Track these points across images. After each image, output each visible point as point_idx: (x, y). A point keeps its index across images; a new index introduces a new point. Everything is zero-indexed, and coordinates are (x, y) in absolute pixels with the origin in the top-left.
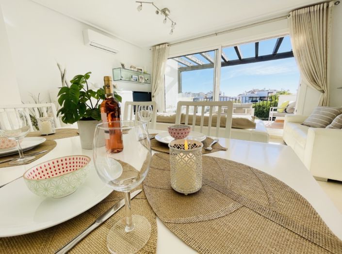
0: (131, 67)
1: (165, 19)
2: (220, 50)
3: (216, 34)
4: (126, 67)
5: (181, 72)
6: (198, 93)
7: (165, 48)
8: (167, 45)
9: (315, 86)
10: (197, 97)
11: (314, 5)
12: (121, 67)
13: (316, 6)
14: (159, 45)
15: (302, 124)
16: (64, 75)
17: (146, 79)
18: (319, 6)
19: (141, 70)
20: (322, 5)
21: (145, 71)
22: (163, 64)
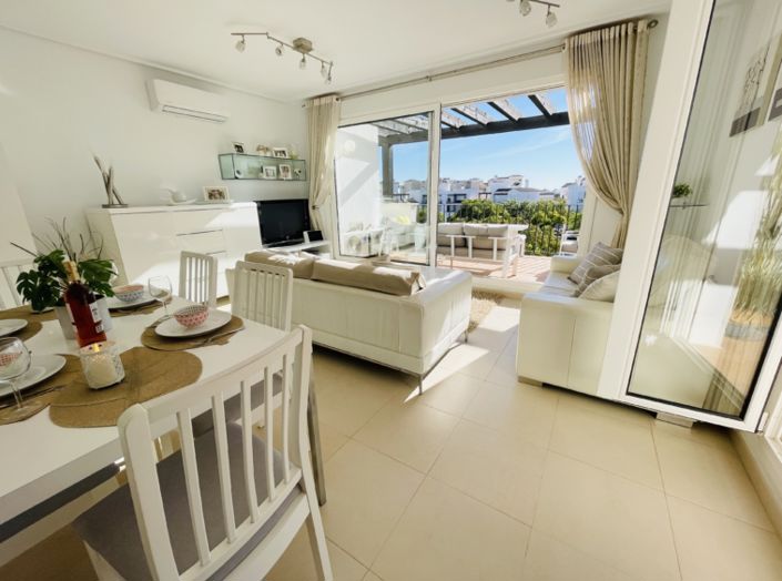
0: (258, 149)
1: (303, 60)
2: (437, 114)
3: (429, 78)
4: (247, 150)
5: (390, 145)
6: (467, 179)
7: (331, 104)
8: (335, 97)
9: (608, 200)
10: (463, 190)
11: (609, 26)
12: (234, 151)
13: (612, 29)
14: (320, 97)
15: (569, 278)
16: (109, 179)
17: (297, 170)
18: (618, 28)
19: (284, 152)
20: (624, 26)
21: (294, 153)
22: (329, 139)
